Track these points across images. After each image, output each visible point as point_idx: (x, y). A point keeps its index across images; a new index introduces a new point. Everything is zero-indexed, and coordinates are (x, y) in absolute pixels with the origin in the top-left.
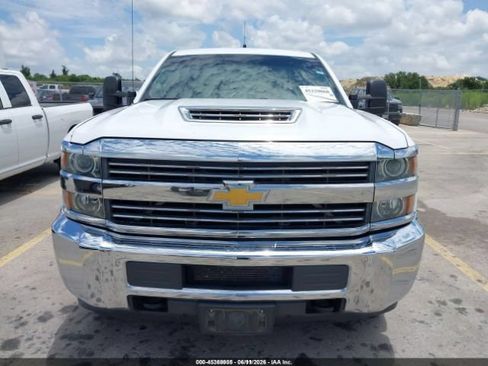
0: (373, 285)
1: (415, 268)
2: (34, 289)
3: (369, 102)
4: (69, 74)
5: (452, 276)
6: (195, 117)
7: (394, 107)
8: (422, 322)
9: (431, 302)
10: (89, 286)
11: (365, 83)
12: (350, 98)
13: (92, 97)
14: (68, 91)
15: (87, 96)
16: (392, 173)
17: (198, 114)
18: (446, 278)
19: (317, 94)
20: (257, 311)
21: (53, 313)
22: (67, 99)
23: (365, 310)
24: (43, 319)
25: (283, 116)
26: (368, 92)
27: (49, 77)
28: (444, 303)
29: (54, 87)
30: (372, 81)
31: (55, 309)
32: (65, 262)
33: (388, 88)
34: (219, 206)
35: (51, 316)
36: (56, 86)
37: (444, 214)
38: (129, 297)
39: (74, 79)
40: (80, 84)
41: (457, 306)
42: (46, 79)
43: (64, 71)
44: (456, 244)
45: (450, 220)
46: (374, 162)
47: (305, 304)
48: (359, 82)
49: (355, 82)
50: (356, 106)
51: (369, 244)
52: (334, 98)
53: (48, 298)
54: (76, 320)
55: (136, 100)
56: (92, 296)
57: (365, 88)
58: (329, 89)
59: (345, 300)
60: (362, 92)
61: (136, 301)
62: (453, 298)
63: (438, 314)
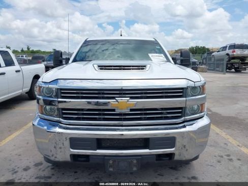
0: (187, 147)
1: (206, 139)
2: (20, 155)
3: (182, 61)
4: (31, 50)
5: (225, 144)
6: (100, 69)
7: (194, 63)
8: (212, 166)
9: (215, 156)
10: (51, 151)
11: (179, 52)
12: (173, 59)
13: (44, 61)
14: (30, 58)
15: (41, 61)
16: (194, 93)
17: (102, 68)
18: (222, 145)
19: (157, 57)
20: (133, 160)
21: (30, 167)
22: (30, 62)
23: (184, 159)
24: (26, 169)
25: (142, 68)
26: (181, 56)
27: (20, 51)
28: (222, 157)
29: (23, 56)
30: (183, 51)
31: (31, 165)
32: (39, 140)
33: (191, 54)
34: (114, 110)
35: (30, 168)
36: (24, 56)
37: (220, 114)
38: (71, 155)
39: (33, 52)
40: (37, 55)
41: (228, 158)
42: (19, 52)
43: (28, 48)
44: (227, 128)
45: (224, 117)
46: (185, 88)
47: (155, 156)
48: (176, 52)
49: (174, 51)
50: (175, 63)
51: (184, 127)
52: (165, 59)
53: (28, 160)
54: (42, 170)
55: (70, 61)
56: (53, 156)
57: (180, 54)
58: (162, 55)
59: (174, 154)
60: (178, 56)
61: (74, 157)
62: (226, 154)
63: (219, 162)
